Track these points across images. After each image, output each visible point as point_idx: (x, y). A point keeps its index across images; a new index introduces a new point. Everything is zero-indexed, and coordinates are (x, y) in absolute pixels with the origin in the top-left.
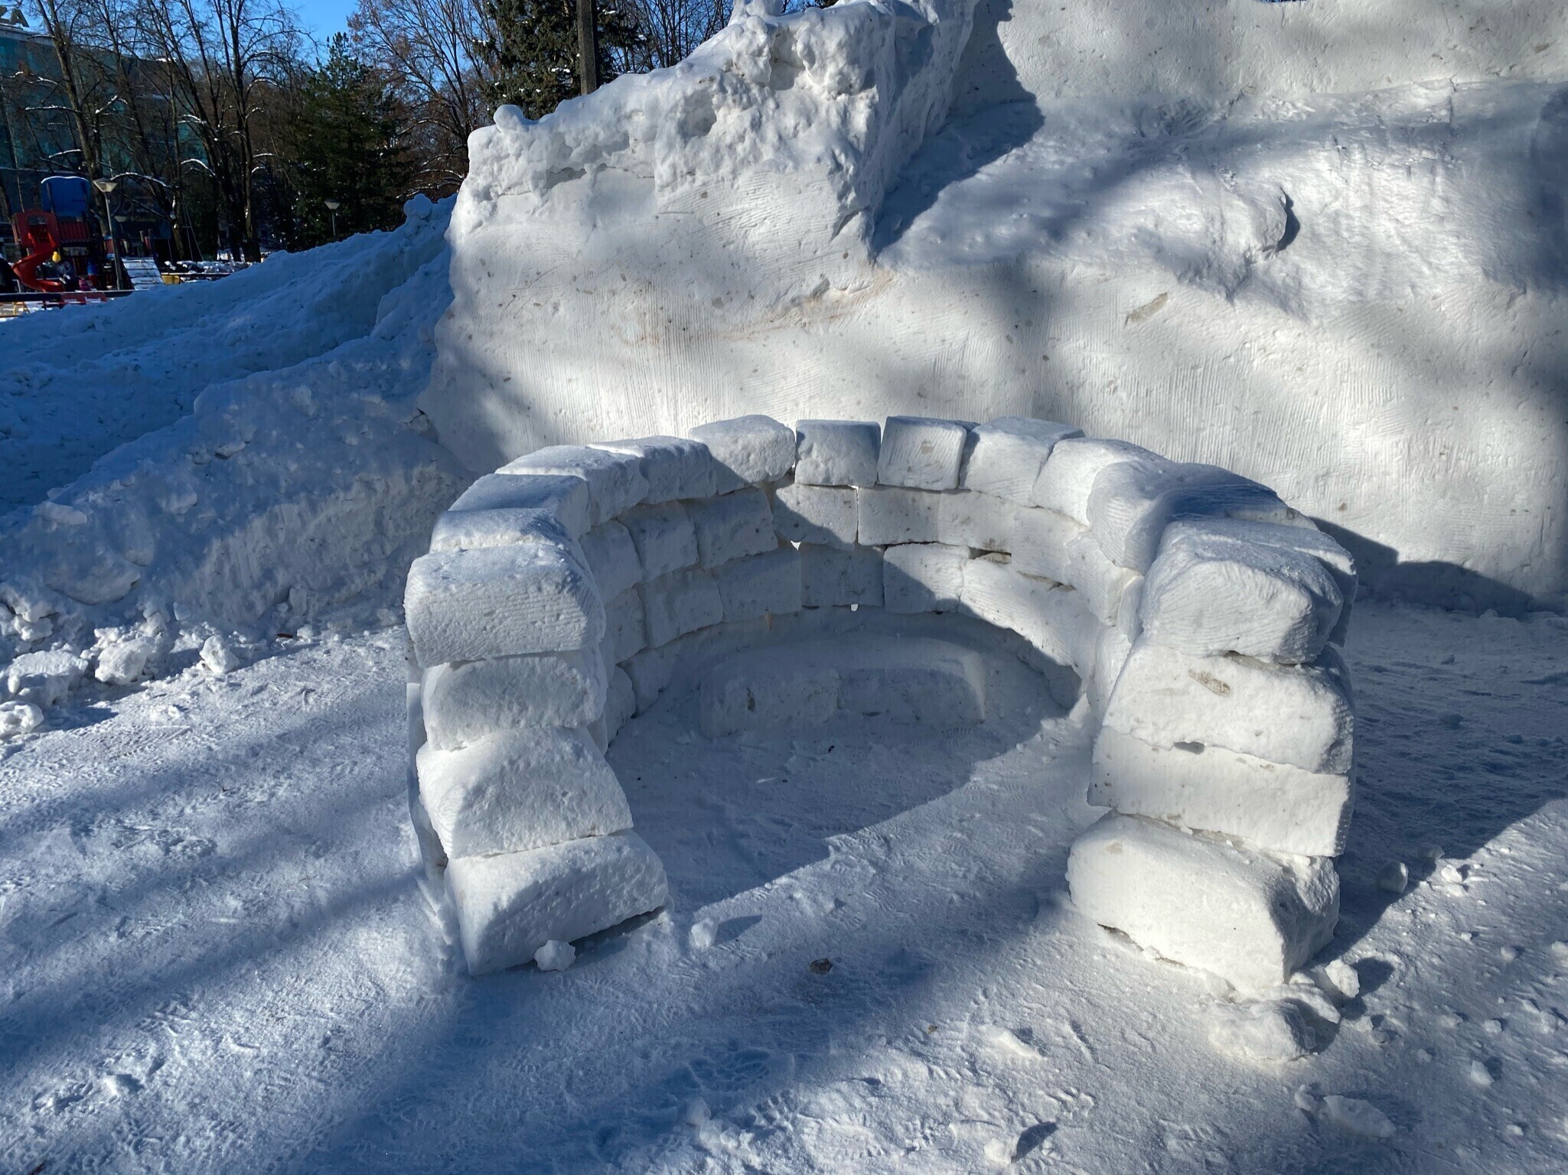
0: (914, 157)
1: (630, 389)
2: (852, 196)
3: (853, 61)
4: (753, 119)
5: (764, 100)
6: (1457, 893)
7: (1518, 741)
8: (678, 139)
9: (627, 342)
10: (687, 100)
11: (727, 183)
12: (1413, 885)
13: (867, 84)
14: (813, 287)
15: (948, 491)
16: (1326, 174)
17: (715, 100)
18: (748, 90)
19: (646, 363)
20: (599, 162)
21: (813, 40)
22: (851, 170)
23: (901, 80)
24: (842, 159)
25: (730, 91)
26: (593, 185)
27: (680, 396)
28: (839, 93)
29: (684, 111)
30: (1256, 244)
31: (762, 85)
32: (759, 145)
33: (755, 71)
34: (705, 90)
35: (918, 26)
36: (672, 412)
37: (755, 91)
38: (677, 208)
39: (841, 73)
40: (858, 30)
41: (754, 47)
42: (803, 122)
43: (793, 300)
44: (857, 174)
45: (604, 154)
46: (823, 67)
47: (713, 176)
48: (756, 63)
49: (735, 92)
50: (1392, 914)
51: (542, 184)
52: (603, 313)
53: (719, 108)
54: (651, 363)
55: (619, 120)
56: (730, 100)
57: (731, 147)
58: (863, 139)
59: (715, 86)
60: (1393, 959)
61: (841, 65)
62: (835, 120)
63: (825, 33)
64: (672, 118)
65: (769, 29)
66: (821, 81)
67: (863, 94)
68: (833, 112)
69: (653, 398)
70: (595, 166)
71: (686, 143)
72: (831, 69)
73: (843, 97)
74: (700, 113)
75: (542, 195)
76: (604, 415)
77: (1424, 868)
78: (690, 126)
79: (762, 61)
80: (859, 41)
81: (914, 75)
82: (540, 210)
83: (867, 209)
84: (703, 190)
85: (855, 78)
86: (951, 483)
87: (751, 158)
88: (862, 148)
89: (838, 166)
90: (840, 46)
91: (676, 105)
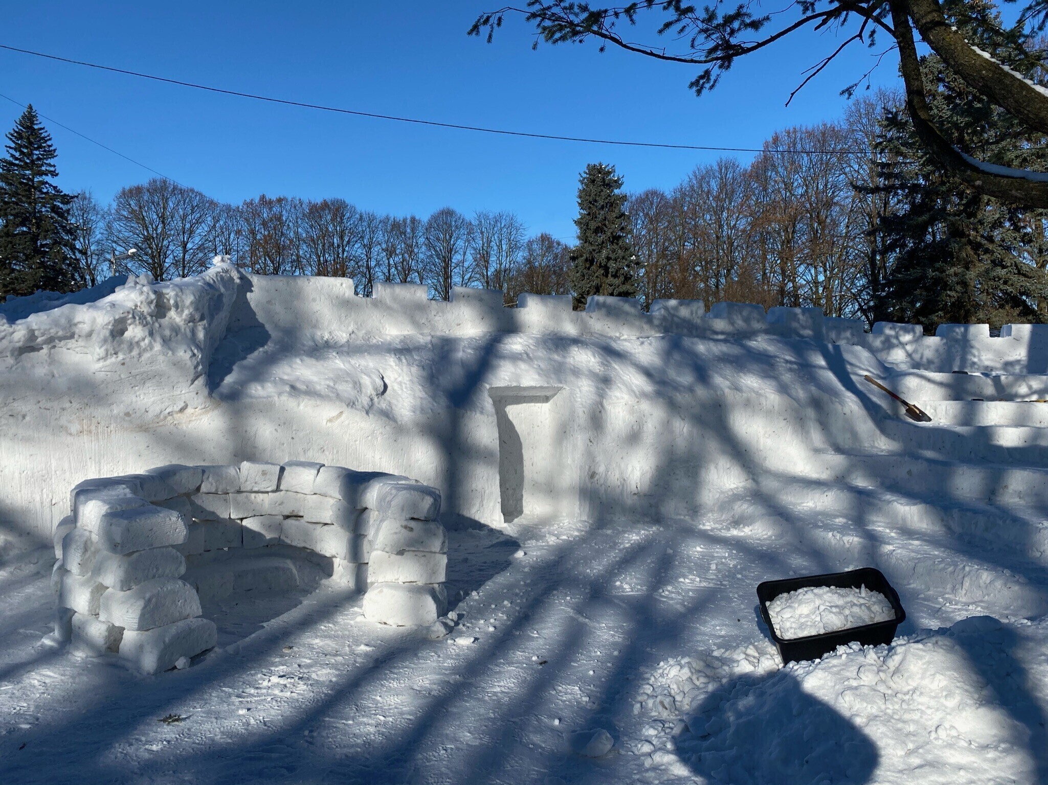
0: (217, 349)
1: (71, 458)
2: (200, 367)
3: (197, 309)
4: (149, 332)
5: (153, 323)
6: (477, 598)
7: (485, 563)
8: (110, 338)
9: (71, 434)
10: (115, 320)
11: (135, 359)
12: (465, 598)
13: (202, 319)
14: (180, 407)
15: (273, 491)
16: (394, 367)
17: (129, 322)
18: (145, 318)
19: (82, 444)
20: (52, 344)
21: (178, 299)
22: (200, 357)
23: (212, 317)
24: (196, 351)
25: (137, 318)
26: (49, 356)
27: (102, 461)
28: (189, 322)
29: (113, 325)
30: (374, 393)
31: (152, 316)
32: (153, 343)
33: (150, 311)
34: (125, 317)
35: (217, 294)
36: (98, 469)
37: (149, 318)
38: (107, 369)
39: (191, 314)
40: (199, 297)
41: (149, 300)
42: (174, 334)
43: (169, 413)
44: (201, 358)
45: (56, 341)
46: (182, 311)
47: (128, 356)
48: (150, 307)
49: (140, 319)
50: (461, 604)
51: (16, 353)
52: (56, 419)
53: (130, 325)
54: (86, 445)
55: (70, 326)
56: (137, 322)
57: (138, 343)
58: (202, 343)
59: (130, 316)
60: (465, 613)
61: (191, 311)
62: (189, 334)
63: (184, 297)
64: (107, 329)
65: (155, 292)
66: (181, 316)
67: (200, 323)
68: (188, 330)
69: (86, 462)
70: (50, 346)
71: (114, 340)
72: (186, 312)
73: (191, 324)
74: (120, 327)
75: (16, 359)
76: (53, 473)
77: (467, 594)
78: (115, 333)
79: (153, 306)
80: (199, 301)
81: (217, 314)
82: (15, 367)
83: (205, 373)
84: (123, 361)
85: (197, 317)
86: (274, 487)
87: (149, 348)
88: (202, 347)
89: (194, 355)
90: (192, 303)
91: (109, 323)
